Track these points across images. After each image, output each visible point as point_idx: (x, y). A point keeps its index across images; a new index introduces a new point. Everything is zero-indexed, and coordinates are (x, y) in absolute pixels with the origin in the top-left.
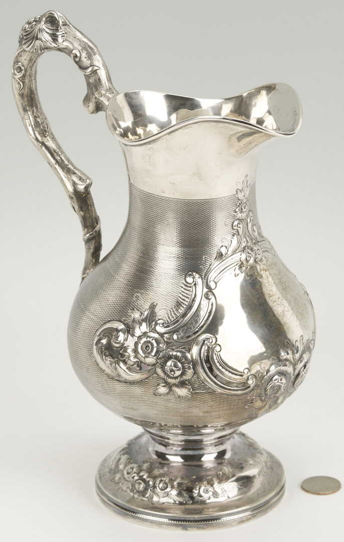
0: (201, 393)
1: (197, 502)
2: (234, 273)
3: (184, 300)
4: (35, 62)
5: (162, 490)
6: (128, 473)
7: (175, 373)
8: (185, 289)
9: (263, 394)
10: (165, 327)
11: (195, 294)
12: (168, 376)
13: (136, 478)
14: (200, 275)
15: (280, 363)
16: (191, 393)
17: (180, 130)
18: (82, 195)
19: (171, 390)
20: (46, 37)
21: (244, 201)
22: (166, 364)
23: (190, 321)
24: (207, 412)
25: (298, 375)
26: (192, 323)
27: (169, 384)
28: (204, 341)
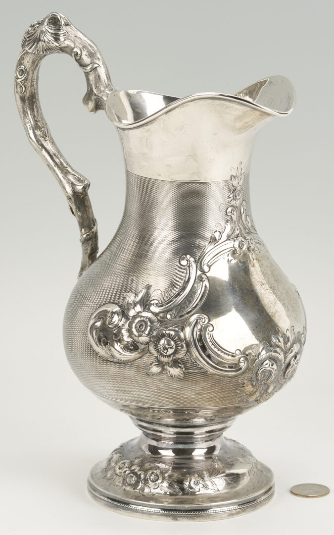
0: (193, 372)
1: (187, 494)
2: (228, 258)
3: (178, 281)
4: (37, 65)
5: (153, 482)
6: (120, 469)
7: (168, 351)
8: (178, 271)
9: (254, 379)
10: (159, 307)
11: (189, 276)
12: (161, 354)
13: (127, 472)
14: (195, 258)
15: (271, 349)
16: (184, 373)
17: (176, 109)
18: (80, 196)
19: (163, 369)
20: (48, 37)
21: (239, 188)
22: (159, 342)
23: (184, 301)
24: (199, 394)
25: (289, 364)
26: (185, 303)
27: (162, 362)
28: (197, 320)
